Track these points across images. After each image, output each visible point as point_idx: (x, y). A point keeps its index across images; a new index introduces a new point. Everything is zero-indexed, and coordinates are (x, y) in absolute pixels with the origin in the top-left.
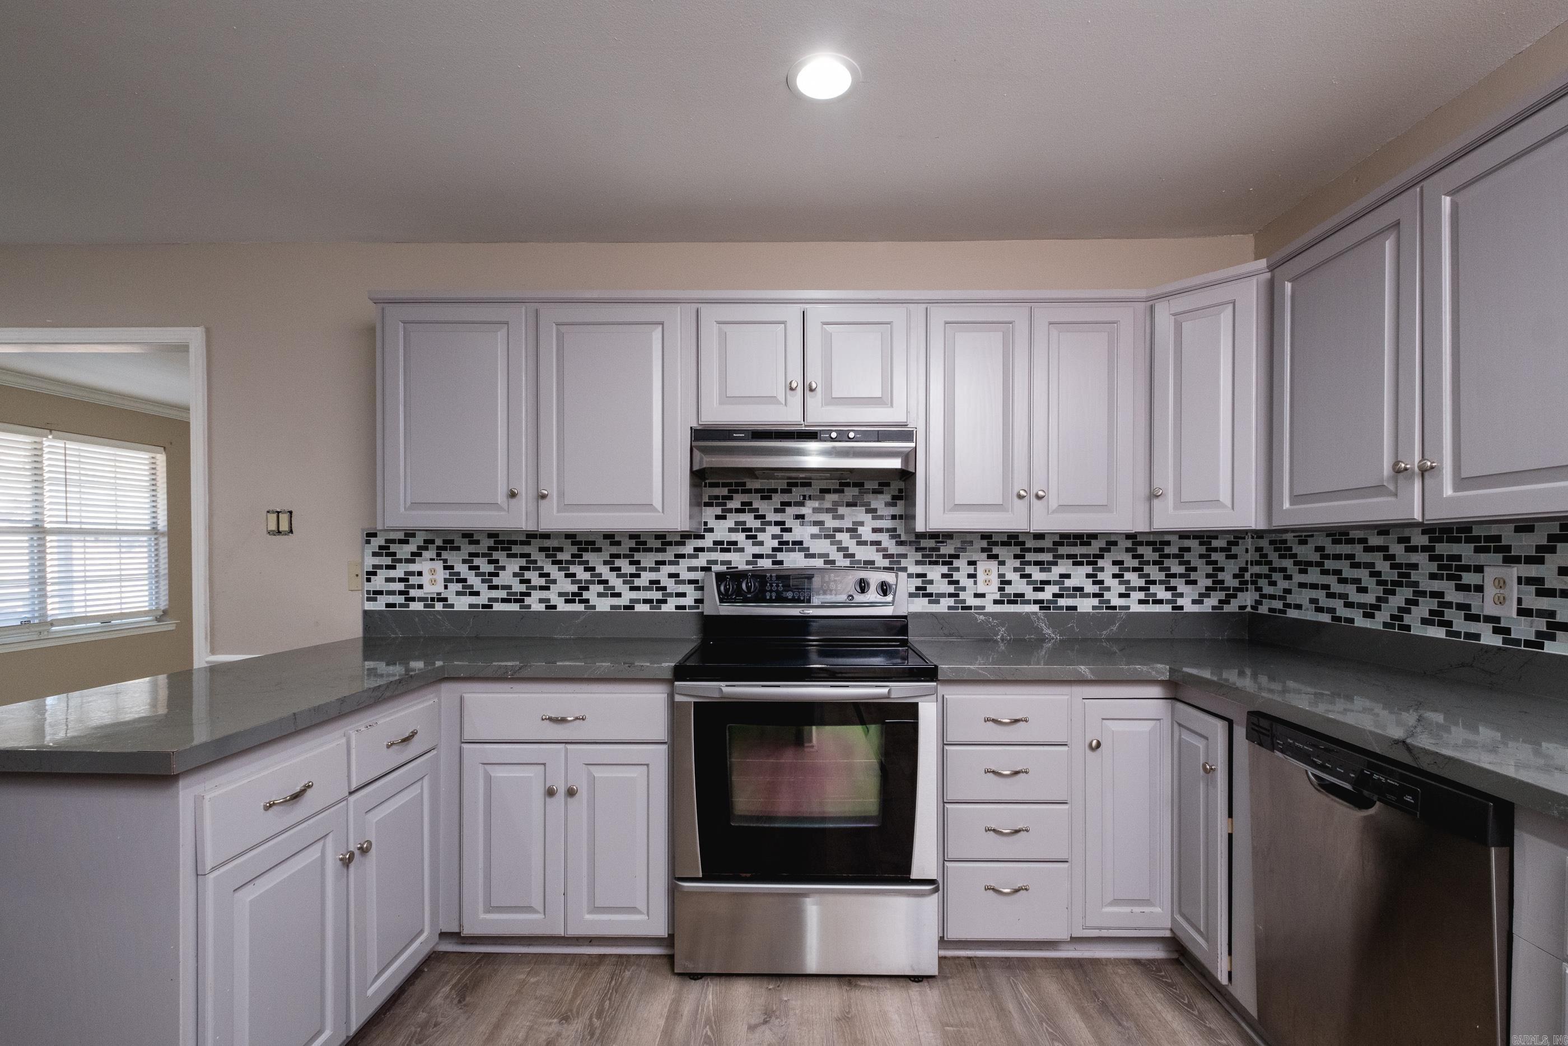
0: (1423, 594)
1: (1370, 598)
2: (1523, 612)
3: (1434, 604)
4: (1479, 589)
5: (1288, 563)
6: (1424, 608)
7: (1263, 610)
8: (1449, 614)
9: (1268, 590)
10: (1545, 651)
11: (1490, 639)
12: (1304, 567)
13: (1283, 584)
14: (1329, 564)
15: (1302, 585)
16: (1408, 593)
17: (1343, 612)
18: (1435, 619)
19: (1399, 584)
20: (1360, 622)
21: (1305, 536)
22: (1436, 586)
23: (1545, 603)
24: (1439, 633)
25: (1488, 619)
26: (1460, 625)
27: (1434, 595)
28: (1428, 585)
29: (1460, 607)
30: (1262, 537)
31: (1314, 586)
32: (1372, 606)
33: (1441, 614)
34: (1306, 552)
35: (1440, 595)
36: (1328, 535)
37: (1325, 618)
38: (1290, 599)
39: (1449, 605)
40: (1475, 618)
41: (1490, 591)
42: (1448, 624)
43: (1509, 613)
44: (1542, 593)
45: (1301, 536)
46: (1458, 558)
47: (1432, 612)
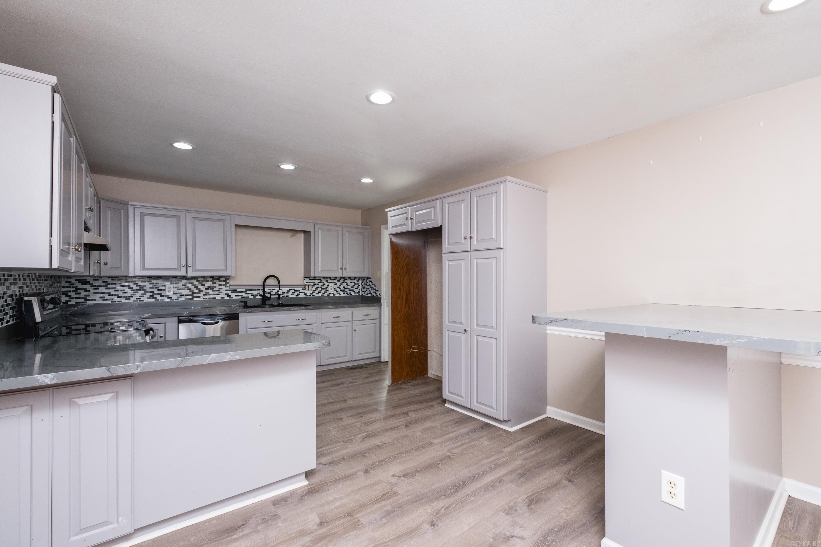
0: (148, 292)
1: (129, 294)
2: (175, 293)
3: (151, 294)
4: (165, 290)
5: (88, 287)
6: (149, 295)
7: (73, 302)
8: (155, 296)
9: (73, 295)
10: (180, 300)
11: (166, 300)
12: (97, 288)
13: (83, 293)
14: (109, 286)
15: (95, 293)
16: (143, 292)
17: (115, 299)
18: (152, 297)
19: (140, 290)
20: (124, 301)
21: (97, 278)
22: (152, 290)
23: (180, 291)
24: (153, 300)
25: (166, 296)
26: (158, 297)
27: (151, 292)
28: (149, 290)
29: (158, 294)
30: (71, 278)
31: (103, 293)
32: (129, 297)
33: (153, 296)
34: (96, 283)
35: (153, 292)
36: (109, 278)
37: (109, 302)
38: (88, 298)
39: (156, 294)
40: (163, 296)
41: (167, 290)
42: (156, 298)
43: (171, 294)
44: (179, 289)
45: (95, 278)
46: (158, 283)
47: (150, 296)
